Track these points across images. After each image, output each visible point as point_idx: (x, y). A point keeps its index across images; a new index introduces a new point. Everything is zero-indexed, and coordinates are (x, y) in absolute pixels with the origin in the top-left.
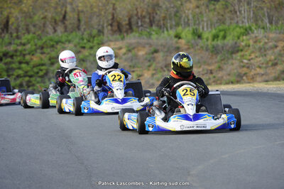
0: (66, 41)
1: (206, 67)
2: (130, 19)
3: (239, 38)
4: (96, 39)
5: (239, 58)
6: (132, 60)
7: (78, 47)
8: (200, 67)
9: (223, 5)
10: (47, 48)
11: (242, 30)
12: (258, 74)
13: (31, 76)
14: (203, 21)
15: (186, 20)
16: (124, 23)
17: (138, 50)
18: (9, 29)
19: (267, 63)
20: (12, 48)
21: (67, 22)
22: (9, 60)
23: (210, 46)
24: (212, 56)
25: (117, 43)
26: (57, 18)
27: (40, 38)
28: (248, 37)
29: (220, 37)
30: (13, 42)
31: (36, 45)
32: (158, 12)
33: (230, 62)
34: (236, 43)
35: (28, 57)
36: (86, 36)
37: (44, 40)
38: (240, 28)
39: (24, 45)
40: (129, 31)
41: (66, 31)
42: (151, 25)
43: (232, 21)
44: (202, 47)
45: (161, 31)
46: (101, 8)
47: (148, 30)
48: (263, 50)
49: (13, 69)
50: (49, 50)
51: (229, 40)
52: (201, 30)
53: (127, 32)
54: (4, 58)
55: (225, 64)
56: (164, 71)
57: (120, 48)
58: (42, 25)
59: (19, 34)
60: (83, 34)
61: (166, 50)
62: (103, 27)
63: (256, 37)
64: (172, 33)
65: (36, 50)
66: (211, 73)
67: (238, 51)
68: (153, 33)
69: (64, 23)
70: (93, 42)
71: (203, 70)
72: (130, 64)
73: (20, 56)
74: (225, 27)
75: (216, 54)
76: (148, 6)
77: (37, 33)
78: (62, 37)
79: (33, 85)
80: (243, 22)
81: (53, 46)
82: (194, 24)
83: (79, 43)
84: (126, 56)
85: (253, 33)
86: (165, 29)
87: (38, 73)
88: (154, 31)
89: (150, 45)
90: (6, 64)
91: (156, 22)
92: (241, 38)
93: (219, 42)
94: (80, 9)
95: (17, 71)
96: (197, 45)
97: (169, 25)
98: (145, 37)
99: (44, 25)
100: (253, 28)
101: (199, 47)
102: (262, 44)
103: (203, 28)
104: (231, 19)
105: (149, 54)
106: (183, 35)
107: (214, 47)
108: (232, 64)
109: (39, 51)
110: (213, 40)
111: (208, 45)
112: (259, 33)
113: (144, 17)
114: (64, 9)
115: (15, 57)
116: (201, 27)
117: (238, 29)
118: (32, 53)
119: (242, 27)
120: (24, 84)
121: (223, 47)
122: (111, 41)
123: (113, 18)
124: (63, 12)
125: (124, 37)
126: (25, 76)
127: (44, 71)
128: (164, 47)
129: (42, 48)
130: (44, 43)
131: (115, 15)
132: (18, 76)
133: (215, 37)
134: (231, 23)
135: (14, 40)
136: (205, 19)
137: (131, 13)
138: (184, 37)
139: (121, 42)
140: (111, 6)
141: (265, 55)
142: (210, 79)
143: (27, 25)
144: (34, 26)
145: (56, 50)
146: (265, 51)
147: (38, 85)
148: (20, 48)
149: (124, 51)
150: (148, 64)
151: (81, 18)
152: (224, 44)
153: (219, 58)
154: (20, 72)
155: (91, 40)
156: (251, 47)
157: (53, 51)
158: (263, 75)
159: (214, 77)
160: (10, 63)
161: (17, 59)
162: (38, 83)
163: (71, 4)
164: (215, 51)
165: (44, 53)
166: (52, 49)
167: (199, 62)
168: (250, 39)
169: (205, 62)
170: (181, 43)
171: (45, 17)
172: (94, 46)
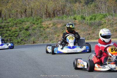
0: (26, 21)
1: (87, 32)
2: (54, 11)
3: (101, 19)
4: (39, 20)
5: (101, 28)
6: (55, 29)
7: (32, 23)
8: (85, 32)
9: (94, 5)
10: (18, 24)
11: (103, 16)
13: (11, 36)
14: (85, 12)
15: (78, 12)
16: (51, 13)
17: (58, 25)
18: (2, 16)
19: (114, 30)
20: (3, 24)
21: (26, 13)
22: (2, 29)
23: (89, 23)
24: (90, 27)
25: (49, 22)
26: (22, 11)
27: (15, 20)
28: (105, 19)
29: (93, 19)
30: (3, 22)
31: (13, 23)
32: (66, 8)
33: (98, 30)
34: (100, 21)
35: (10, 28)
36: (35, 19)
37: (17, 21)
38: (102, 15)
39: (8, 23)
41: (26, 17)
42: (63, 14)
43: (98, 12)
44: (85, 23)
45: (67, 16)
46: (41, 7)
47: (62, 16)
48: (112, 25)
49: (4, 33)
50: (19, 25)
51: (97, 20)
52: (85, 16)
53: (53, 17)
55: (95, 31)
57: (50, 24)
58: (16, 14)
59: (6, 18)
60: (34, 18)
62: (42, 15)
63: (109, 19)
64: (72, 17)
65: (13, 25)
66: (89, 34)
67: (101, 25)
68: (64, 17)
69: (25, 13)
70: (38, 22)
71: (86, 33)
72: (54, 31)
73: (7, 27)
74: (95, 14)
75: (91, 26)
76: (62, 6)
77: (14, 18)
78: (24, 19)
79: (13, 40)
80: (103, 12)
81: (21, 23)
82: (82, 14)
83: (32, 22)
84: (52, 27)
85: (107, 17)
86: (69, 16)
87: (14, 35)
89: (63, 23)
90: (0, 31)
91: (65, 13)
92: (102, 19)
93: (93, 21)
94: (32, 7)
95: (6, 34)
96: (83, 22)
97: (71, 14)
98: (61, 19)
99: (17, 14)
100: (107, 15)
101: (84, 23)
102: (111, 22)
103: (86, 15)
104: (98, 11)
105: (63, 26)
106: (77, 18)
107: (90, 23)
109: (15, 25)
110: (90, 20)
111: (88, 23)
112: (110, 17)
113: (60, 10)
114: (25, 7)
115: (4, 28)
116: (85, 15)
117: (101, 15)
118: (12, 26)
119: (103, 15)
120: (9, 40)
121: (94, 23)
122: (46, 21)
123: (47, 11)
124: (25, 9)
125: (52, 19)
126: (9, 36)
127: (17, 34)
130: (17, 22)
131: (48, 10)
132: (6, 36)
133: (91, 19)
134: (98, 13)
136: (86, 11)
137: (54, 9)
138: (78, 19)
140: (46, 6)
141: (113, 27)
142: (89, 37)
143: (10, 14)
144: (12, 15)
145: (22, 25)
146: (113, 25)
148: (7, 24)
149: (51, 25)
150: (62, 31)
151: (32, 11)
153: (93, 28)
154: (7, 35)
155: (37, 20)
156: (106, 23)
157: (21, 25)
158: (112, 35)
159: (91, 36)
160: (3, 31)
162: (15, 39)
163: (28, 5)
164: (91, 25)
165: (17, 26)
166: (20, 24)
167: (84, 30)
168: (106, 20)
169: (87, 30)
170: (76, 21)
171: (17, 11)
172: (39, 23)
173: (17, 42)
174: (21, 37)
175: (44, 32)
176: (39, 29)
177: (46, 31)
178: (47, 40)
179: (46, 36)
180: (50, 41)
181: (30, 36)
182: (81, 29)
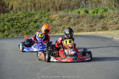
0: (35, 14)
2: (60, 6)
4: (47, 13)
5: (102, 21)
8: (87, 24)
12: (110, 27)
14: (89, 6)
15: (82, 6)
16: (58, 7)
18: (13, 9)
19: (114, 23)
20: (14, 17)
21: (36, 7)
22: (13, 21)
25: (55, 15)
26: (32, 5)
29: (95, 13)
31: (23, 16)
32: (71, 3)
34: (101, 15)
37: (27, 14)
39: (19, 16)
40: (60, 10)
41: (35, 10)
44: (88, 17)
45: (72, 10)
47: (67, 10)
48: (112, 18)
49: (14, 25)
51: (99, 14)
52: (88, 10)
54: (11, 21)
55: (97, 23)
56: (73, 26)
57: (56, 17)
59: (17, 11)
60: (42, 11)
61: (74, 17)
62: (50, 9)
63: (109, 13)
64: (77, 11)
65: (23, 18)
67: (102, 18)
72: (60, 23)
73: (17, 20)
74: (98, 8)
77: (24, 11)
78: (33, 12)
79: (22, 31)
80: (104, 7)
82: (86, 8)
83: (40, 15)
84: (58, 20)
85: (108, 11)
86: (74, 9)
88: (69, 10)
89: (68, 16)
90: (11, 23)
91: (71, 7)
92: (104, 13)
94: (41, 1)
96: (86, 16)
97: (75, 8)
98: (66, 13)
99: (27, 8)
100: (108, 9)
102: (112, 15)
103: (89, 9)
104: (100, 6)
105: (67, 19)
106: (81, 12)
107: (93, 16)
108: (100, 23)
109: (24, 18)
110: (93, 14)
111: (90, 16)
112: (110, 11)
113: (66, 5)
115: (15, 21)
116: (88, 9)
117: (102, 9)
119: (104, 9)
120: (18, 31)
121: (96, 17)
122: (53, 14)
123: (54, 5)
124: (34, 3)
126: (19, 28)
127: (26, 26)
128: (73, 16)
129: (26, 17)
135: (15, 13)
139: (57, 14)
141: (113, 20)
142: (91, 29)
143: (20, 8)
144: (23, 8)
145: (31, 18)
146: (113, 18)
147: (24, 31)
148: (17, 17)
149: (58, 18)
150: (67, 23)
151: (41, 5)
152: (97, 15)
153: (95, 21)
154: (17, 26)
155: (45, 13)
156: (107, 17)
158: (112, 27)
159: (93, 28)
160: (13, 23)
161: (16, 21)
164: (93, 18)
165: (26, 19)
166: (29, 17)
167: (87, 22)
168: (107, 14)
169: (89, 22)
170: (80, 15)
171: (27, 5)
172: (46, 16)
173: (26, 33)
174: (30, 28)
175: (50, 24)
176: (46, 22)
177: (53, 23)
178: (53, 31)
179: (53, 27)
180: (56, 32)
181: (37, 28)
182: (84, 22)
